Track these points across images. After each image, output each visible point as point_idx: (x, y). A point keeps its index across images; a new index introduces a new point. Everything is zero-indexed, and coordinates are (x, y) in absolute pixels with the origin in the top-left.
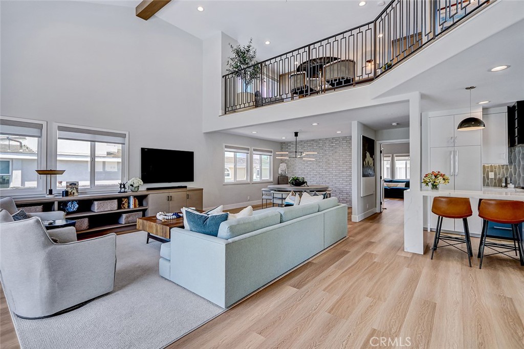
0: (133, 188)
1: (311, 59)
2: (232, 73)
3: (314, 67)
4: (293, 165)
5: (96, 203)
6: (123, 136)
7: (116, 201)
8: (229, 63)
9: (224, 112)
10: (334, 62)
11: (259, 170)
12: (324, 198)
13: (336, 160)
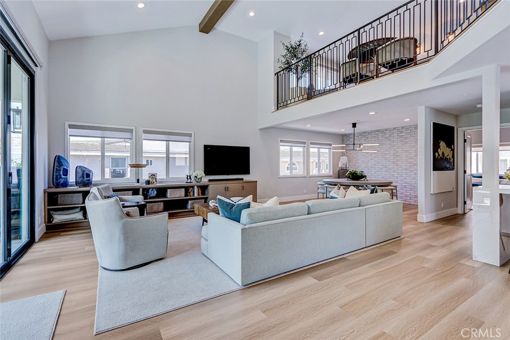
0: (197, 179)
1: (361, 44)
2: (283, 70)
3: (364, 53)
4: (355, 158)
5: (169, 190)
6: (190, 135)
7: (183, 190)
8: (280, 61)
9: (276, 107)
10: (387, 44)
11: (328, 163)
12: (371, 193)
13: (406, 151)
